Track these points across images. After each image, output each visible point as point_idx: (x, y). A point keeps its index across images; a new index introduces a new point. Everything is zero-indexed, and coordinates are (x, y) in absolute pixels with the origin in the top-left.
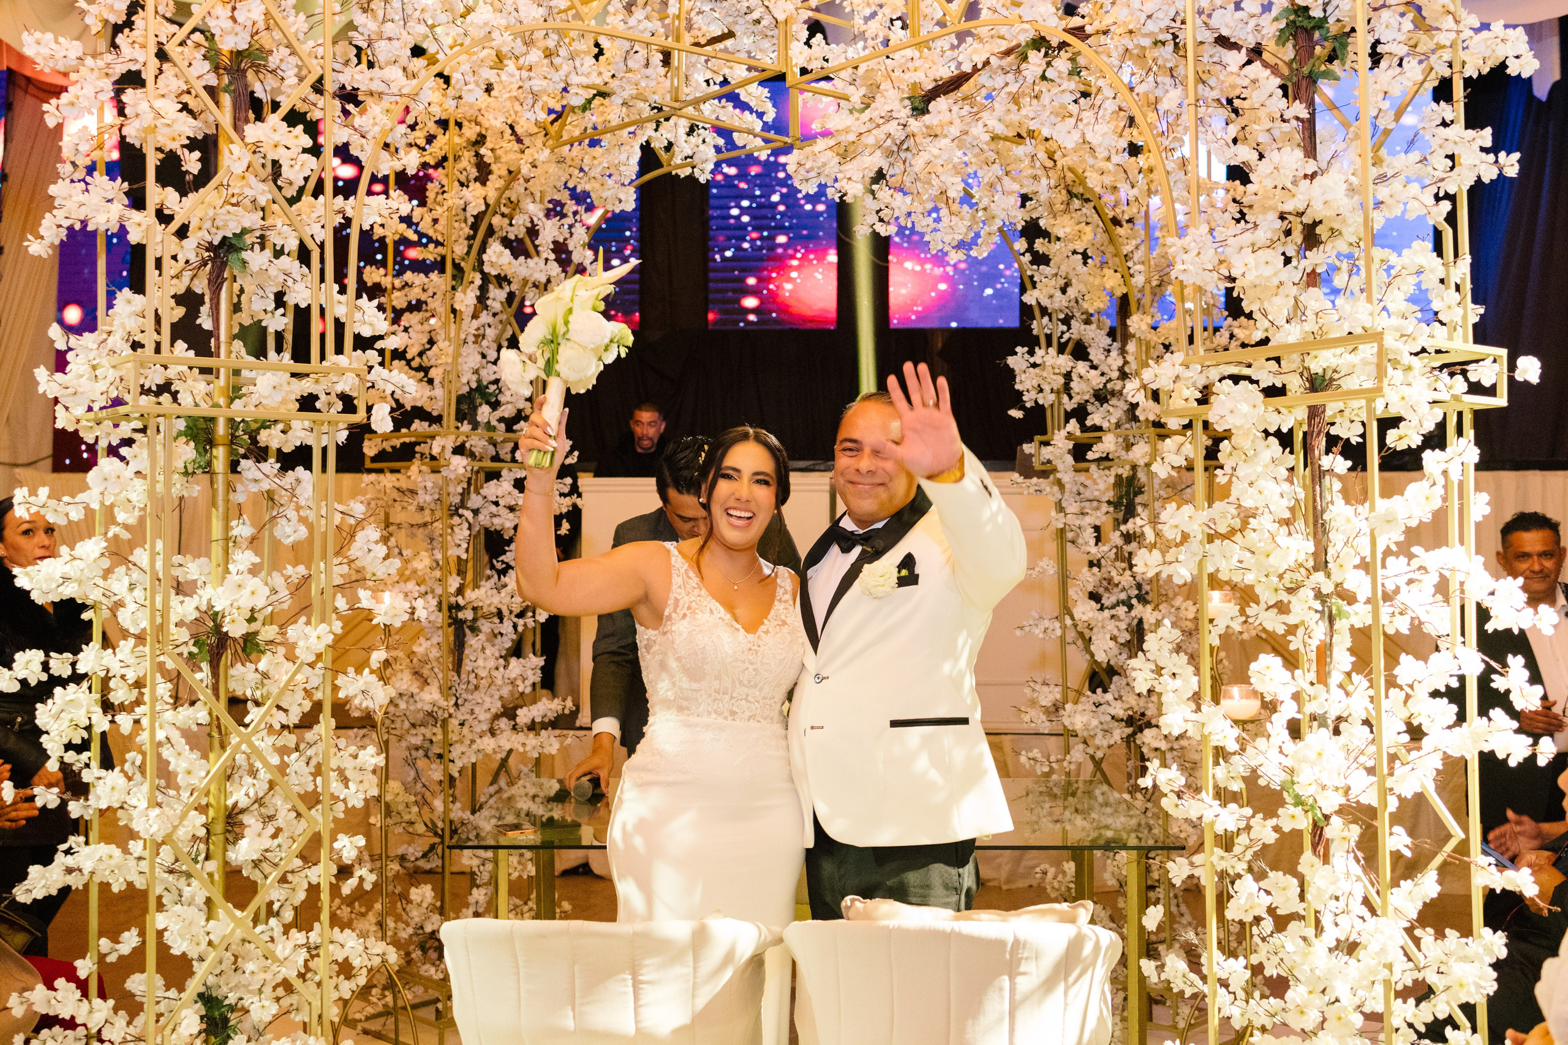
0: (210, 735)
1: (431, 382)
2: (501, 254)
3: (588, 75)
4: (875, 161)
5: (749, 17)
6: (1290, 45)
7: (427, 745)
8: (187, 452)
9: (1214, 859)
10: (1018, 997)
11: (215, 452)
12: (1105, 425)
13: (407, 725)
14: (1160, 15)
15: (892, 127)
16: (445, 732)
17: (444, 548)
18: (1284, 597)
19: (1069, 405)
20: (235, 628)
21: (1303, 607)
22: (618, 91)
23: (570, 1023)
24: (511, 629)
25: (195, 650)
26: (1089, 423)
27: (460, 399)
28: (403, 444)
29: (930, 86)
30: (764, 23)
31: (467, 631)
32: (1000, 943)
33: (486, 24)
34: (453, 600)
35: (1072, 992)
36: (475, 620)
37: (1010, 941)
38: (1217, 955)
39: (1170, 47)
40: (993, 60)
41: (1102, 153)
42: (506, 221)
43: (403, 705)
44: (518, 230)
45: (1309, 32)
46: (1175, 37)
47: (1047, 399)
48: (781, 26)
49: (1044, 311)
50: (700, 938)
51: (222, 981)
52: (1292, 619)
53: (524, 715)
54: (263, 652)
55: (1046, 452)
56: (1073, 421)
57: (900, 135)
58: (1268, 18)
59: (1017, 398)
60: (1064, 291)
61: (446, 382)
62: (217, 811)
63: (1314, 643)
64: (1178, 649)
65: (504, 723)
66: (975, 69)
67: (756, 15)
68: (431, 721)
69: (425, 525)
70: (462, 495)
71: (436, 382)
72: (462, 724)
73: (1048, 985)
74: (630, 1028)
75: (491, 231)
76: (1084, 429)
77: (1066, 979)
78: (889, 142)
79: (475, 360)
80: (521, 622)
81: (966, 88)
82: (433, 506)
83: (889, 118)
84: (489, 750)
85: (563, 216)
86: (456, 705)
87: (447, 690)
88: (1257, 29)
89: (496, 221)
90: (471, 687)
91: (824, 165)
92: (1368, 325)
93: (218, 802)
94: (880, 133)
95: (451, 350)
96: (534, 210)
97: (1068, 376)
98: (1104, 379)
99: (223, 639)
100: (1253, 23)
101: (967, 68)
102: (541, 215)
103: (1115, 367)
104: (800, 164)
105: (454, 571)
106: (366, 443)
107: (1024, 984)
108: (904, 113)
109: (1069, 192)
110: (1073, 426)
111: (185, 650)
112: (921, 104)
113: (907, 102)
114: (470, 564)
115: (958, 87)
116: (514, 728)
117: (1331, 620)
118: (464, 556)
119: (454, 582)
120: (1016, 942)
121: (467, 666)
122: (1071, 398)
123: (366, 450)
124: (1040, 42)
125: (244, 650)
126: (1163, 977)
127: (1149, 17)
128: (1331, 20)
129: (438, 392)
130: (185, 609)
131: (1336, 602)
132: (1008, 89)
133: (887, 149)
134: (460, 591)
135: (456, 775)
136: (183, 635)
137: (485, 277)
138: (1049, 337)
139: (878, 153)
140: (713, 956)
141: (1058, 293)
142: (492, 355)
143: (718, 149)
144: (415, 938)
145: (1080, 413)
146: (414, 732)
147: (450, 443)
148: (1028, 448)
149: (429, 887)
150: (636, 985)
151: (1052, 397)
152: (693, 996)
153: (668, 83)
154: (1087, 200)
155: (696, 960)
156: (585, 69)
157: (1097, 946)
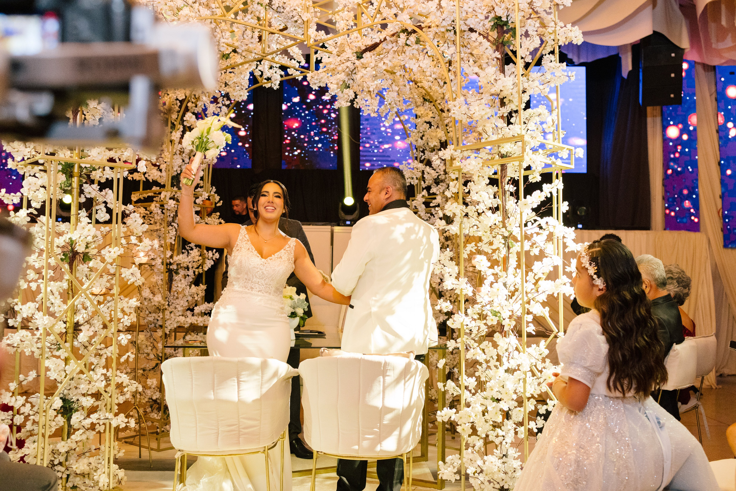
0: (68, 293)
1: (161, 171)
2: (191, 117)
3: (228, 39)
4: (342, 76)
5: (293, 19)
6: (496, 32)
7: (156, 321)
8: (62, 178)
9: (464, 339)
10: (386, 385)
11: (73, 179)
12: (438, 193)
13: (147, 312)
14: (448, 19)
15: (349, 64)
16: (164, 315)
17: (165, 239)
18: (492, 239)
19: (424, 185)
20: (80, 248)
21: (499, 242)
22: (240, 47)
23: (212, 397)
24: (192, 273)
25: (64, 257)
26: (431, 192)
27: (173, 178)
28: (148, 196)
29: (363, 48)
30: (299, 22)
31: (174, 274)
32: (379, 363)
33: (187, 15)
34: (168, 261)
35: (407, 384)
36: (177, 269)
37: (383, 362)
38: (465, 377)
39: (453, 32)
40: (387, 38)
41: (428, 74)
42: (194, 105)
43: (146, 303)
44: (199, 110)
45: (502, 27)
46: (454, 28)
47: (415, 182)
48: (306, 23)
50: (264, 365)
51: (70, 392)
52: (494, 247)
53: (197, 310)
54: (91, 260)
55: (414, 203)
56: (425, 191)
57: (352, 67)
58: (487, 21)
60: (422, 139)
61: (167, 170)
62: (70, 324)
63: (502, 256)
64: (452, 259)
65: (189, 313)
66: (381, 42)
67: (295, 19)
68: (158, 311)
69: (157, 230)
70: (173, 217)
71: (163, 170)
72: (171, 313)
73: (397, 381)
74: (236, 399)
75: (187, 110)
76: (429, 194)
77: (405, 379)
78: (348, 70)
79: (179, 162)
80: (197, 270)
81: (378, 49)
82: (160, 221)
83: (348, 60)
84: (182, 321)
85: (218, 103)
86: (169, 305)
87: (165, 298)
88: (484, 25)
89: (190, 104)
90: (175, 298)
91: (322, 78)
92: (519, 133)
93: (71, 320)
94: (344, 66)
95: (169, 156)
96: (205, 100)
97: (423, 172)
98: (437, 174)
99: (75, 254)
100: (482, 23)
101: (378, 41)
102: (209, 102)
103: (442, 170)
104: (312, 77)
105: (169, 248)
106: (133, 196)
107: (388, 380)
108: (354, 58)
109: (424, 98)
110: (425, 193)
111: (59, 257)
112: (360, 56)
113: (355, 54)
114: (176, 246)
115: (374, 49)
116: (193, 315)
117: (509, 248)
118: (173, 243)
119: (169, 253)
120: (386, 363)
121: (174, 289)
122: (425, 182)
123: (132, 198)
124: (405, 31)
125: (83, 260)
126: (446, 388)
127: (444, 20)
128: (510, 22)
129: (164, 174)
130: (60, 241)
131: (510, 241)
132: (393, 49)
133: (347, 72)
134: (171, 257)
135: (168, 333)
136: (59, 251)
137: (184, 127)
138: (416, 158)
139: (343, 74)
140: (269, 373)
141: (420, 140)
142: (187, 160)
143: (281, 76)
144: (148, 404)
145: (428, 188)
146: (150, 315)
147: (169, 195)
149: (155, 379)
150: (239, 382)
151: (417, 181)
152: (261, 388)
153: (261, 47)
154: (431, 102)
155: (262, 374)
156: (227, 36)
157: (417, 367)
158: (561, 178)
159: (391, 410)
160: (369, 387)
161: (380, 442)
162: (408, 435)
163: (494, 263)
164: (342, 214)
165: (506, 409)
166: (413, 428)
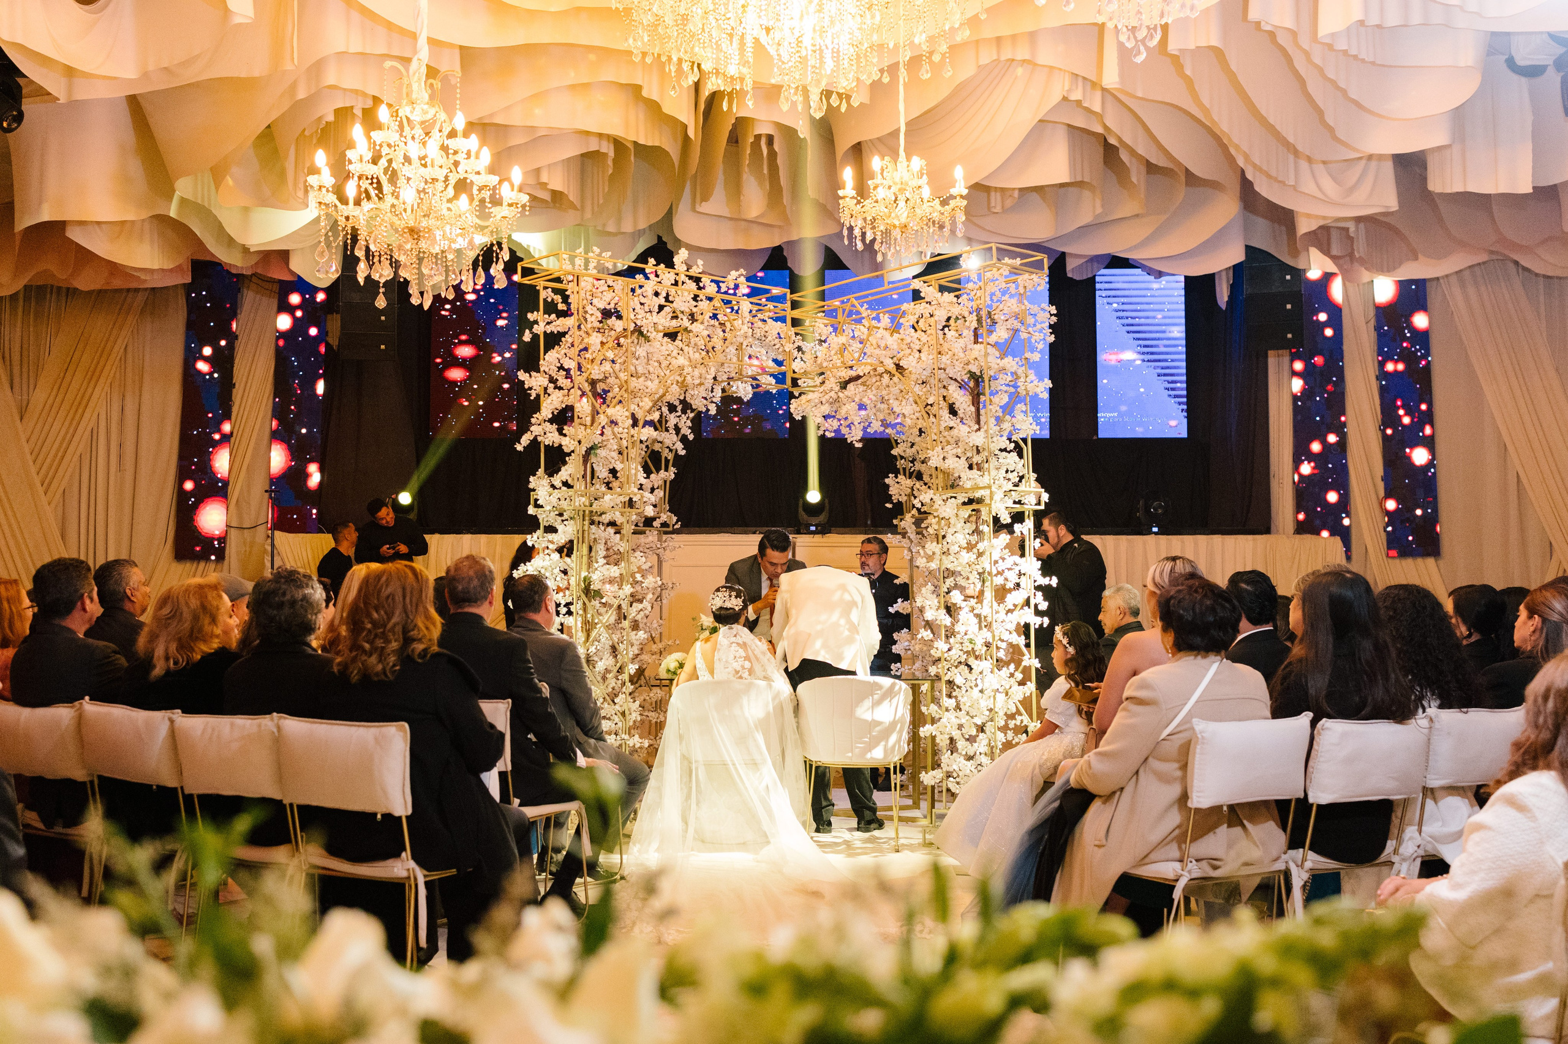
10: (874, 702)
15: (833, 394)
29: (847, 377)
35: (892, 701)
40: (871, 372)
47: (903, 499)
49: (902, 457)
52: (969, 582)
55: (903, 524)
57: (835, 397)
59: (889, 498)
60: (912, 447)
63: (977, 589)
64: (933, 593)
66: (865, 375)
76: (919, 512)
77: (890, 697)
78: (831, 400)
81: (861, 380)
83: (831, 390)
91: (806, 408)
94: (827, 397)
101: (861, 373)
104: (796, 407)
108: (837, 388)
112: (844, 385)
113: (838, 384)
115: (858, 379)
133: (830, 404)
138: (904, 469)
139: (827, 405)
143: (753, 388)
148: (895, 522)
151: (906, 498)
157: (900, 688)
158: (1032, 518)
159: (879, 723)
160: (860, 700)
161: (870, 751)
162: (894, 746)
163: (967, 598)
164: (803, 515)
165: (979, 723)
166: (899, 740)
